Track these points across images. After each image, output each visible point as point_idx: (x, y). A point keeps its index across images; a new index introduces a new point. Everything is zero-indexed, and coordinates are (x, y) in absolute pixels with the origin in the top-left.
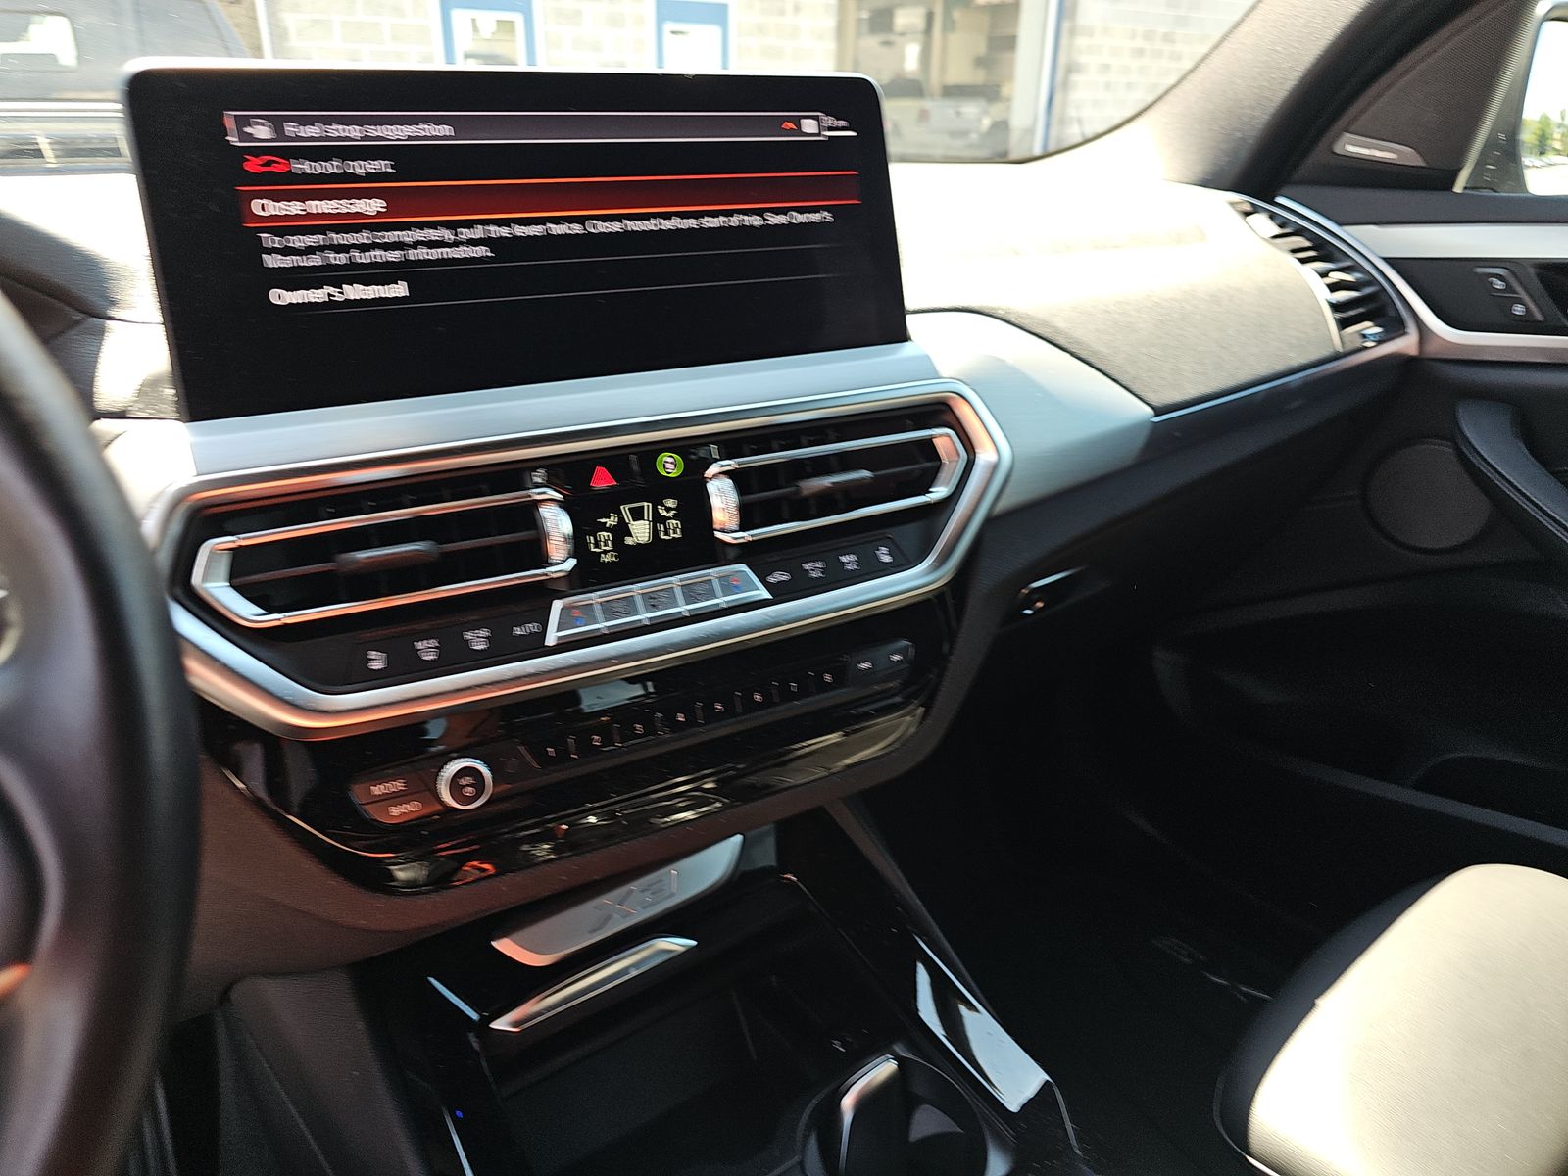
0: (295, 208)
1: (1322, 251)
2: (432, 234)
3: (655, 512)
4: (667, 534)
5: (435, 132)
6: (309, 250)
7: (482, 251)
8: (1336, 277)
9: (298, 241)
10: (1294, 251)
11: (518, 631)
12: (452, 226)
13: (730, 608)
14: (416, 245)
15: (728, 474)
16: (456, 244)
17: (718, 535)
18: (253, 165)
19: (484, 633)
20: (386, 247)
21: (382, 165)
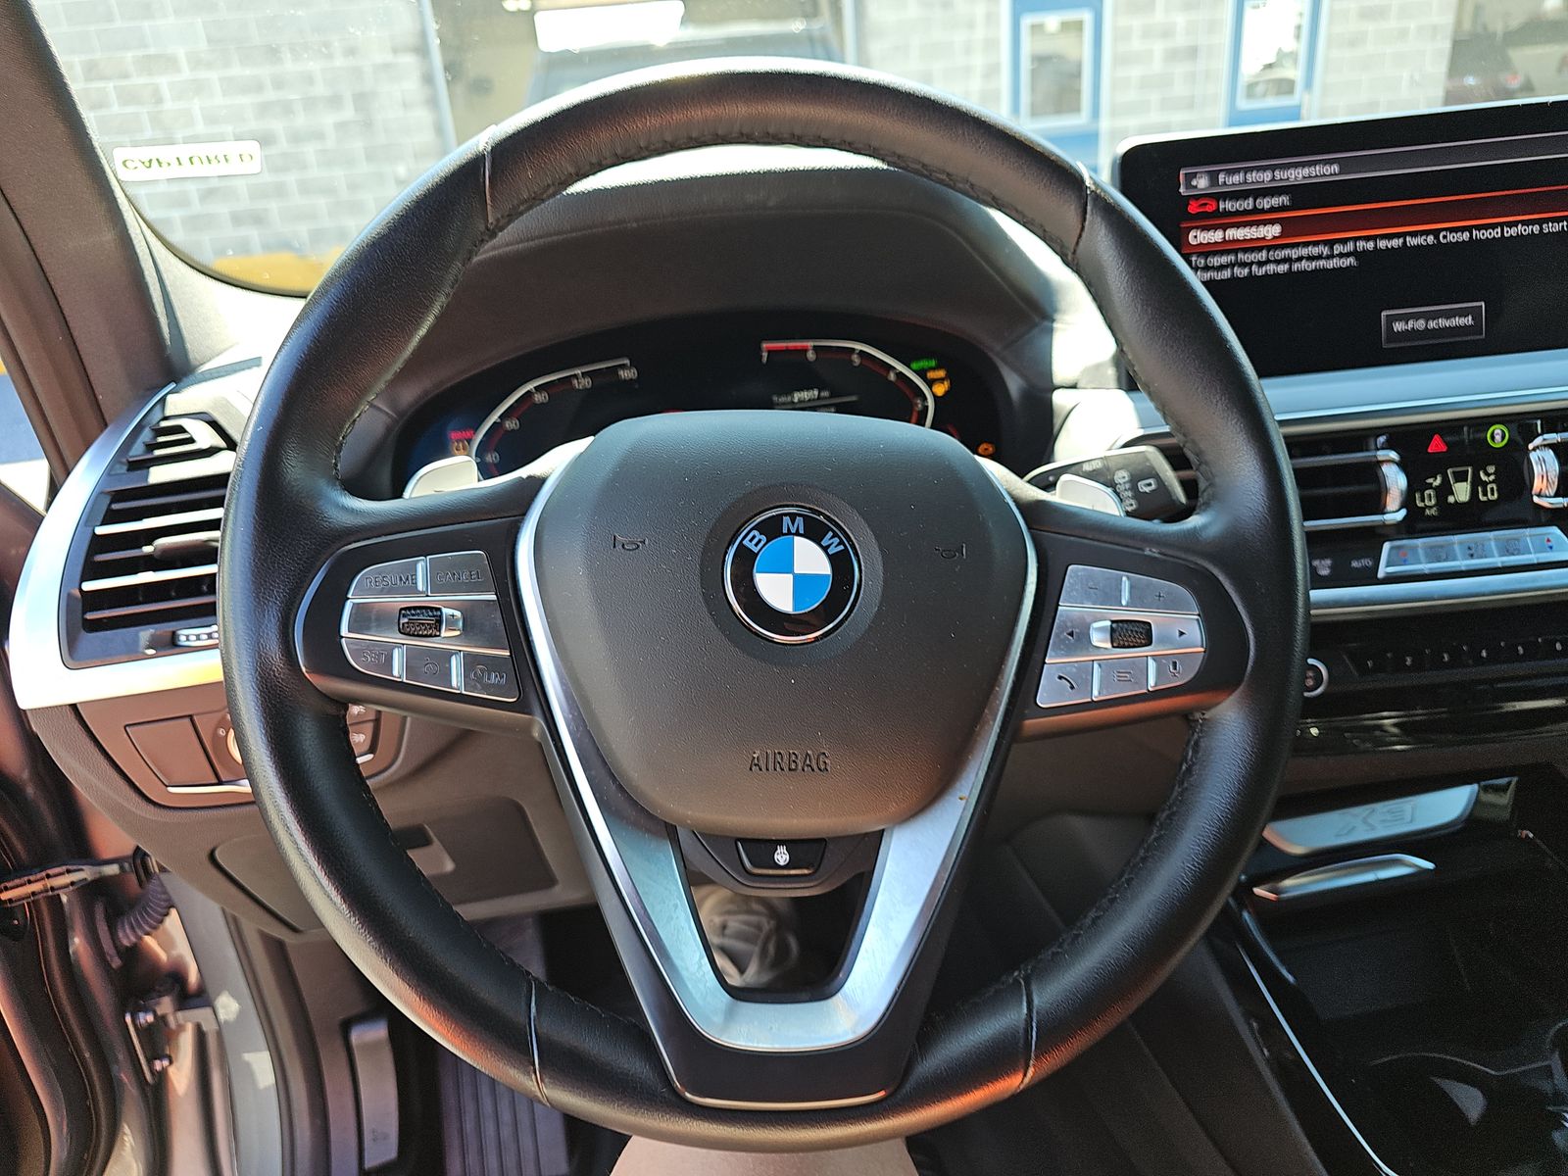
0: (1217, 236)
2: (1315, 251)
3: (1476, 476)
4: (1485, 494)
5: (1324, 171)
6: (1222, 267)
7: (1351, 261)
9: (1216, 261)
11: (1355, 564)
12: (1331, 243)
13: (1539, 564)
14: (1300, 259)
15: (1551, 446)
16: (1331, 256)
17: (1536, 499)
18: (1193, 208)
19: (1328, 562)
20: (1278, 262)
21: (1284, 200)
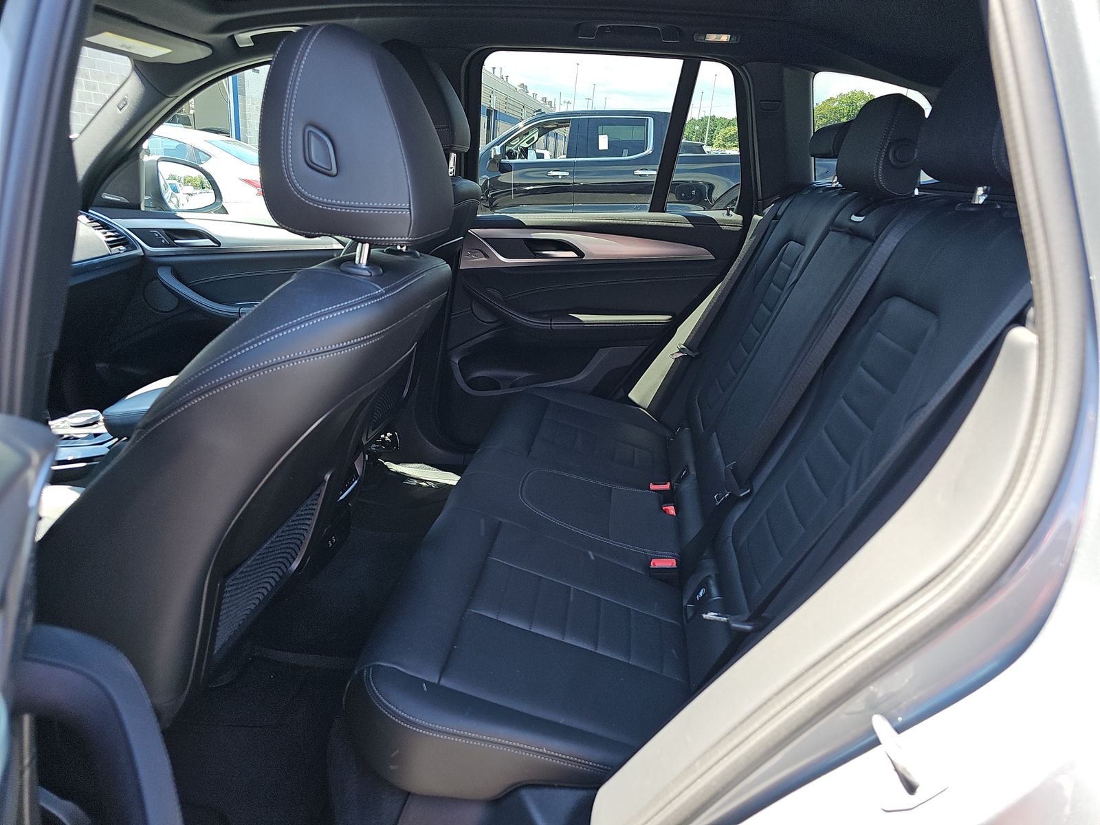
1: (105, 226)
8: (109, 234)
10: (93, 227)
